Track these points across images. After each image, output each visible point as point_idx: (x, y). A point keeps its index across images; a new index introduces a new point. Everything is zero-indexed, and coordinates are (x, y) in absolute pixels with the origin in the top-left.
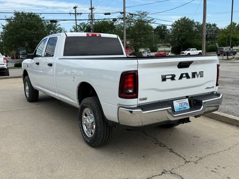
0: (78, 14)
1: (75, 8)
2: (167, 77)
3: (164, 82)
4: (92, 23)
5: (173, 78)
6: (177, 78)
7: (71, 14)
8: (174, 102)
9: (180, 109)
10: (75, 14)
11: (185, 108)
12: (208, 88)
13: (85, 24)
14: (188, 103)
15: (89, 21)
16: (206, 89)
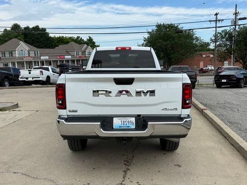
0: (219, 21)
1: (216, 14)
2: (100, 92)
4: (235, 29)
6: (113, 94)
7: (211, 21)
8: (114, 119)
9: (120, 127)
10: (216, 21)
11: (128, 127)
13: (227, 31)
14: (134, 122)
15: (232, 27)
16: (163, 110)
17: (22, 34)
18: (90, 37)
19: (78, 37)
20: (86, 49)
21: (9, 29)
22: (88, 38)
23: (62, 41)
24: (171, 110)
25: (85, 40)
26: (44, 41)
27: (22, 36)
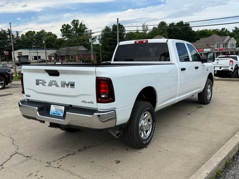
2: (40, 82)
3: (37, 86)
5: (44, 83)
6: (47, 84)
8: (52, 105)
9: (54, 113)
11: (59, 114)
12: (85, 102)
14: (63, 111)
16: (82, 102)
17: (167, 31)
18: (236, 28)
19: (223, 29)
20: (228, 41)
21: (157, 27)
22: (234, 29)
23: (204, 34)
24: (89, 103)
25: (231, 31)
26: (187, 35)
27: (167, 33)
